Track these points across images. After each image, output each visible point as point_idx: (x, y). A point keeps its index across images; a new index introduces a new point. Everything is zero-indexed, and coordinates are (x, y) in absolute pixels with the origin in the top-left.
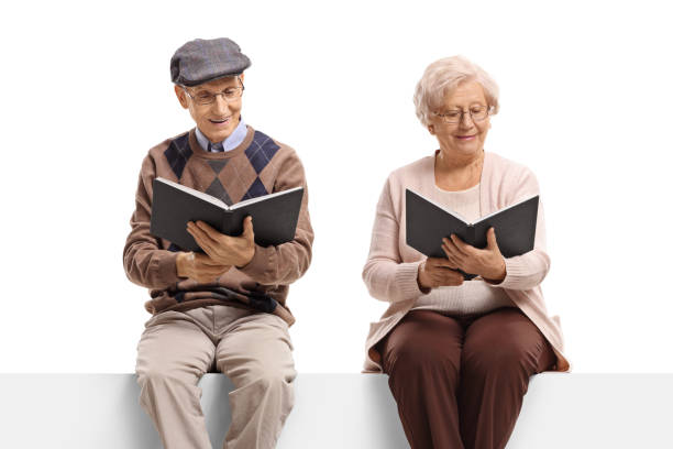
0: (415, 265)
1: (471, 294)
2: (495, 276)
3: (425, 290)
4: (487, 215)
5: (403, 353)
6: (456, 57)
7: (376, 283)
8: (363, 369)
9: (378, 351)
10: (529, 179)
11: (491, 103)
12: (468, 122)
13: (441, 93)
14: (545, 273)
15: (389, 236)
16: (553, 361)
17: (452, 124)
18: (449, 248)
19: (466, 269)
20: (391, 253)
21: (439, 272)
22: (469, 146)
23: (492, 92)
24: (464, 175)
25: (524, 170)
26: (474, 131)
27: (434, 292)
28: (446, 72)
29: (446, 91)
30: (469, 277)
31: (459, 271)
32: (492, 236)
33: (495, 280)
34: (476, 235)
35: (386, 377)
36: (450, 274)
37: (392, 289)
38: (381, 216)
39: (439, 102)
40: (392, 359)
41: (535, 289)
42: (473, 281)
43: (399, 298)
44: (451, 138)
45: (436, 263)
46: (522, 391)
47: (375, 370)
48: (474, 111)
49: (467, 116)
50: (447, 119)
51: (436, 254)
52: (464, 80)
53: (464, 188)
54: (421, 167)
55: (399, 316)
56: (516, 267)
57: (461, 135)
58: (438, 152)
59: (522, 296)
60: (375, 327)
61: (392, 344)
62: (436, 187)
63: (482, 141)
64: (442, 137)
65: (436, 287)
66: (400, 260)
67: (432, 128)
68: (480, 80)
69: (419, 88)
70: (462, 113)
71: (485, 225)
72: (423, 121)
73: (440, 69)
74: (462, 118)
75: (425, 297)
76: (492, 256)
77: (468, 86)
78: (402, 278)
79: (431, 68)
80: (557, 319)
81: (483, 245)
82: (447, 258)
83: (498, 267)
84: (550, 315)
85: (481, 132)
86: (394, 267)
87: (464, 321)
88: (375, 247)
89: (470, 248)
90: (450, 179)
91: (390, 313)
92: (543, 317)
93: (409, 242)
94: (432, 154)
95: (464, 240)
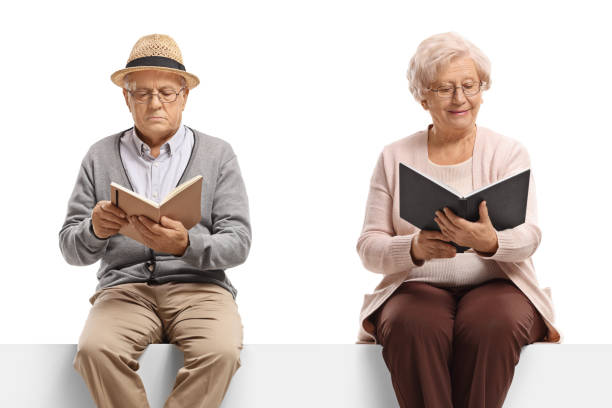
0: (408, 238)
1: (464, 267)
2: (487, 249)
3: (418, 262)
4: (479, 188)
5: (397, 323)
6: (449, 34)
7: (370, 255)
8: (357, 340)
9: (372, 322)
10: (520, 153)
11: (483, 79)
12: (461, 97)
13: (434, 69)
14: (536, 245)
15: (383, 209)
16: (544, 333)
17: (445, 99)
18: (441, 221)
19: (459, 241)
20: (385, 226)
21: (432, 245)
22: (462, 121)
23: (484, 67)
24: (456, 150)
25: (516, 144)
26: (466, 106)
27: (427, 264)
28: (439, 48)
29: (439, 67)
30: (461, 250)
31: (452, 244)
32: (484, 209)
33: (487, 252)
34: (469, 209)
35: (380, 348)
36: (443, 247)
37: (386, 261)
38: (375, 190)
39: (432, 78)
40: (386, 330)
41: (527, 262)
42: (466, 254)
43: (393, 270)
44: (444, 113)
45: (429, 235)
46: (514, 362)
47: (369, 341)
48: (466, 86)
49: (460, 91)
50: (439, 94)
51: (429, 227)
52: (457, 56)
53: (457, 162)
54: (415, 141)
55: (393, 288)
56: (507, 239)
57: (453, 110)
58: (431, 127)
59: (514, 268)
60: (369, 299)
61: (386, 315)
62: (430, 161)
63: (474, 115)
64: (435, 112)
65: (429, 259)
66: (394, 233)
67: (424, 103)
68: (472, 55)
69: (413, 64)
70: (455, 88)
71: (477, 199)
72: (416, 97)
73: (433, 45)
74: (455, 93)
75: (419, 269)
76: (484, 229)
77: (460, 62)
78: (395, 249)
79: (424, 44)
80: (548, 291)
81: (475, 217)
82: (440, 231)
83: (491, 240)
84: (541, 287)
85: (473, 107)
86: (388, 240)
87: (456, 293)
88: (369, 220)
89: (462, 221)
90: (442, 153)
91: (384, 284)
92: (534, 289)
93: (403, 215)
94: (426, 128)
95: (457, 213)
